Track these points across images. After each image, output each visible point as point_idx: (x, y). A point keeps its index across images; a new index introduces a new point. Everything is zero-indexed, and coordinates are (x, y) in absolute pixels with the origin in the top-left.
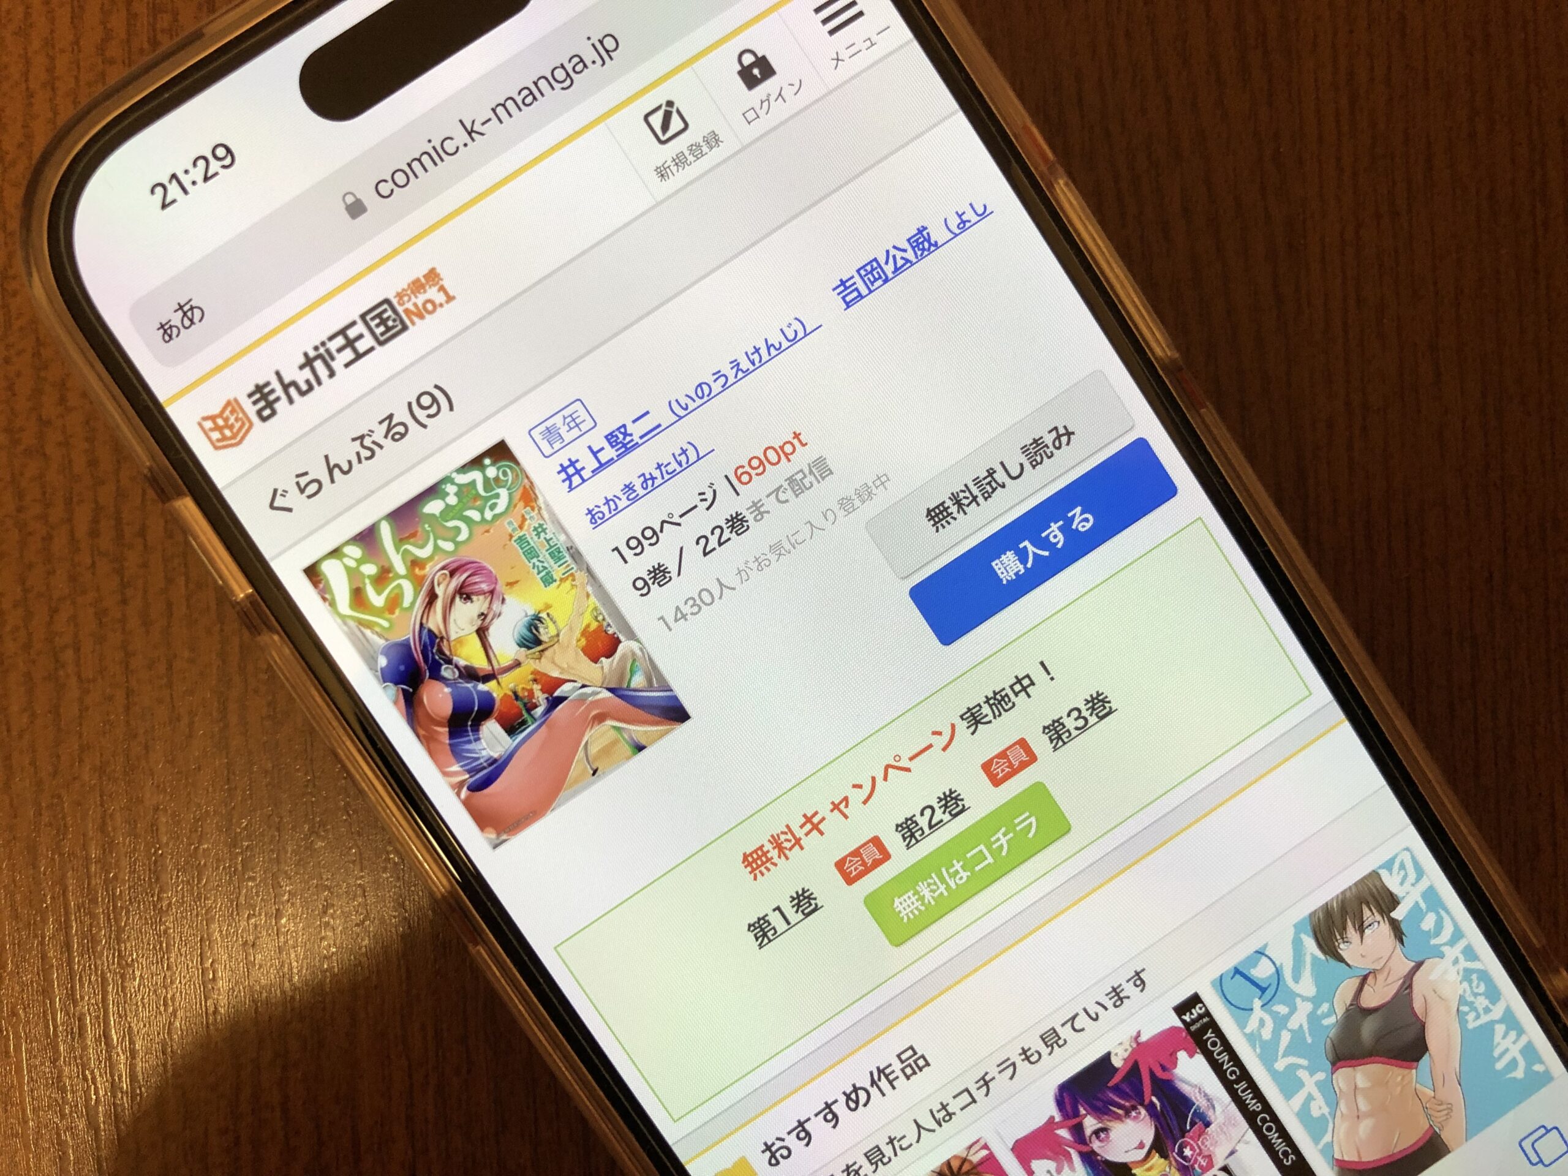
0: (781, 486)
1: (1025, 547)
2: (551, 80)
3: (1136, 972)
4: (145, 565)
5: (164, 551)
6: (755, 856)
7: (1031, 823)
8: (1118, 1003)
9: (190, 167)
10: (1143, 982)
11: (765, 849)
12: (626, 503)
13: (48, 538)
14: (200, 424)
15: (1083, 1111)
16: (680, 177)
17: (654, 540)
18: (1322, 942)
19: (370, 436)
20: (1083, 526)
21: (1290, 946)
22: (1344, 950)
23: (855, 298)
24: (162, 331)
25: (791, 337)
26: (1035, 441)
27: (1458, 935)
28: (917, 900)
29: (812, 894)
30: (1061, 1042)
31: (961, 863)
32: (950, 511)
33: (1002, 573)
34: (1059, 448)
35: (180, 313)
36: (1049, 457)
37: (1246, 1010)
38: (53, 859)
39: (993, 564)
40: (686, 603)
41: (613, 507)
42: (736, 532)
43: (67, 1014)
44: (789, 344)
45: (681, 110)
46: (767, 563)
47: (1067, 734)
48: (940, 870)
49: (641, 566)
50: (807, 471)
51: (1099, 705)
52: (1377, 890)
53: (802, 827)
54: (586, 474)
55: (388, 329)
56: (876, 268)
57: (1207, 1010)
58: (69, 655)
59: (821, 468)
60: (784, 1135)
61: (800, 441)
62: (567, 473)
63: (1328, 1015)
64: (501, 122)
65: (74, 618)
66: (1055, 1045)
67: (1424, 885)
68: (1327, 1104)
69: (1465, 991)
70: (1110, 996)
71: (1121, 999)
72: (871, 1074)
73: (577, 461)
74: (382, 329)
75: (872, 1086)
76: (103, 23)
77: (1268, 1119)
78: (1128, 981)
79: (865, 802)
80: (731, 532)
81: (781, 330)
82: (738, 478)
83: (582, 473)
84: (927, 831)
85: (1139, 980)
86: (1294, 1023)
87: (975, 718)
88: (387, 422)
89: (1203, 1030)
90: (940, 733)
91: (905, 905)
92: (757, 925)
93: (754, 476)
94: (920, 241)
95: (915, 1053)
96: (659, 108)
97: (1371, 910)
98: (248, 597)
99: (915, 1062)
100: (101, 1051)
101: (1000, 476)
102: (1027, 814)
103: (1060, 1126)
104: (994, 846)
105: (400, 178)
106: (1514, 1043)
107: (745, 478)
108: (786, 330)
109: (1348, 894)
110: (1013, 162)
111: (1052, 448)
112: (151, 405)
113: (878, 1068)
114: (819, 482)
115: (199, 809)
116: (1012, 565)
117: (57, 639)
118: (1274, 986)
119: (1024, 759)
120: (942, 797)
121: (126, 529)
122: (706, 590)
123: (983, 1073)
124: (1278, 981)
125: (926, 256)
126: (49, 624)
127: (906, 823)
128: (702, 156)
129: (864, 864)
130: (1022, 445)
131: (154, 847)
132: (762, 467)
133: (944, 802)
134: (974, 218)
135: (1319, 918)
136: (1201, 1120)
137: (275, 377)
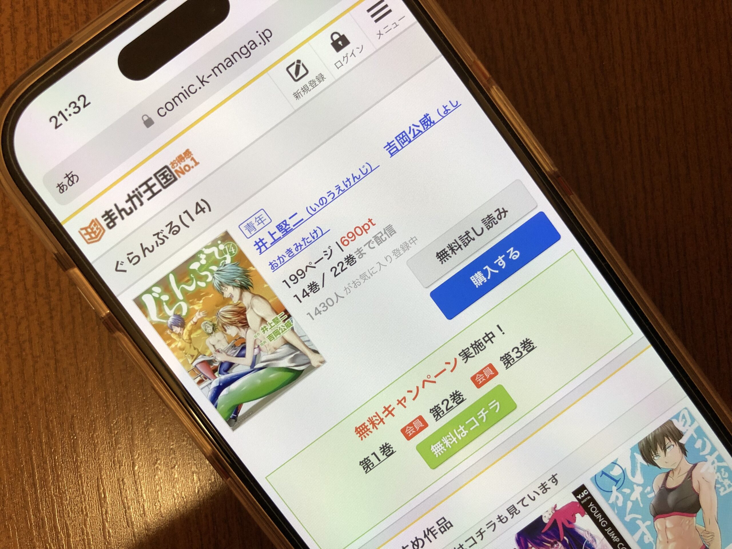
1: (486, 269)
2: (240, 53)
3: (553, 475)
4: (60, 300)
5: (69, 292)
6: (361, 428)
7: (497, 405)
8: (545, 491)
9: (68, 108)
10: (556, 480)
11: (366, 425)
12: (288, 258)
13: (13, 290)
14: (80, 232)
15: (530, 545)
16: (306, 97)
17: (303, 276)
18: (645, 457)
19: (162, 233)
20: (515, 257)
21: (629, 459)
22: (657, 460)
23: (396, 151)
24: (59, 188)
25: (365, 172)
26: (488, 216)
27: (714, 450)
28: (442, 446)
29: (390, 445)
30: (517, 512)
31: (463, 427)
32: (448, 253)
33: (476, 282)
34: (500, 219)
35: (67, 179)
36: (496, 224)
37: (609, 492)
38: (25, 443)
39: (471, 278)
40: (320, 306)
41: (282, 260)
42: (349, 264)
43: (36, 517)
44: (364, 176)
45: (304, 64)
46: (359, 284)
47: (512, 360)
48: (453, 431)
49: (297, 289)
50: (383, 232)
51: (528, 345)
52: (672, 429)
53: (383, 413)
54: (268, 245)
55: (168, 180)
56: (405, 136)
57: (589, 493)
58: (27, 345)
61: (372, 223)
62: (258, 245)
63: (649, 493)
64: (217, 76)
65: (28, 327)
66: (514, 513)
67: (695, 425)
68: (652, 537)
69: (718, 477)
70: (540, 488)
71: (546, 489)
72: (424, 532)
73: (263, 239)
74: (165, 180)
75: (425, 537)
76: (26, 40)
77: (623, 545)
78: (549, 480)
79: (414, 399)
81: (360, 169)
82: (343, 243)
83: (266, 245)
84: (445, 412)
85: (554, 479)
86: (633, 497)
87: (466, 355)
88: (170, 226)
89: (588, 502)
90: (449, 363)
91: (436, 449)
92: (364, 462)
93: (350, 241)
94: (425, 121)
95: (445, 521)
96: (294, 64)
97: (669, 439)
98: (107, 315)
99: (446, 525)
100: (53, 535)
101: (472, 235)
102: (495, 401)
104: (479, 417)
105: (169, 106)
107: (346, 243)
108: (362, 169)
109: (657, 432)
111: (497, 219)
112: (55, 224)
113: (427, 529)
114: (389, 237)
115: (93, 416)
116: (480, 278)
117: (21, 338)
118: (622, 480)
119: (492, 374)
120: (452, 394)
121: (51, 282)
122: (330, 299)
123: (480, 529)
124: (624, 477)
125: (429, 128)
126: (17, 330)
127: (435, 408)
128: (316, 86)
129: (415, 429)
130: (482, 219)
131: (73, 435)
132: (354, 237)
133: (453, 397)
134: (453, 108)
135: (643, 444)
136: (589, 547)
137: (114, 207)
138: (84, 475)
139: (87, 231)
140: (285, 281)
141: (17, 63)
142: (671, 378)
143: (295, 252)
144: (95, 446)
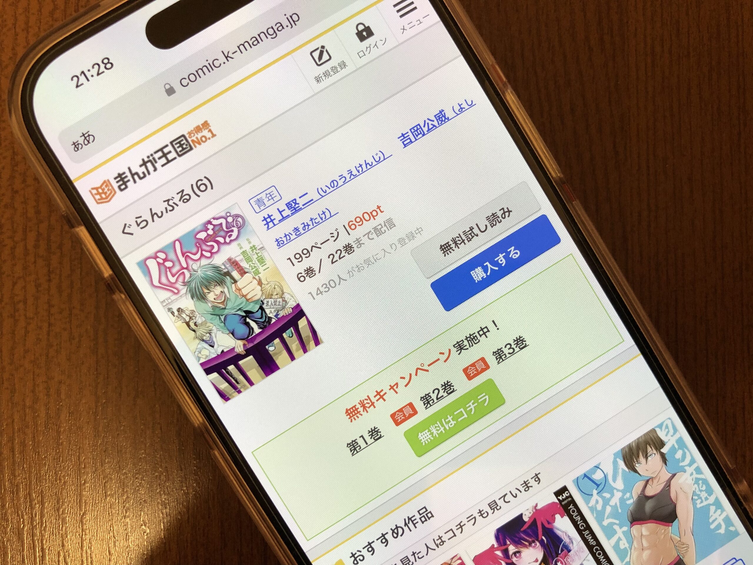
0: (370, 231)
1: (487, 265)
2: (266, 34)
3: (536, 474)
4: (61, 263)
6: (352, 410)
7: (486, 399)
8: (527, 489)
9: (91, 68)
10: (539, 479)
11: (357, 407)
12: (295, 236)
13: (13, 248)
14: (90, 191)
15: (508, 543)
16: (327, 82)
17: (308, 255)
18: (627, 463)
19: (172, 200)
20: (515, 256)
21: (612, 465)
22: (638, 467)
23: (409, 143)
24: (74, 146)
25: (377, 160)
26: (493, 214)
27: (693, 461)
28: (430, 435)
29: (379, 430)
30: (498, 508)
31: (452, 417)
32: (451, 246)
33: (476, 277)
34: (504, 218)
35: (83, 138)
36: (499, 222)
37: (589, 495)
39: (471, 273)
40: (322, 286)
41: (288, 238)
42: (348, 253)
44: (376, 163)
45: (328, 50)
46: (362, 268)
47: (504, 356)
48: (442, 422)
49: (301, 267)
50: (383, 225)
51: (520, 343)
52: (655, 438)
53: (375, 397)
54: (276, 222)
55: (183, 149)
56: (419, 129)
57: (570, 494)
58: (21, 306)
59: (390, 224)
60: (361, 549)
61: (380, 210)
62: (266, 221)
63: (629, 499)
64: (242, 52)
65: (24, 287)
66: (495, 509)
67: (677, 436)
68: (628, 542)
69: (696, 489)
70: (523, 486)
71: (528, 487)
72: (405, 520)
73: (272, 215)
74: (180, 149)
75: (405, 526)
77: (599, 549)
78: (532, 478)
79: (406, 386)
80: (345, 253)
81: (373, 156)
82: (350, 226)
83: (274, 221)
84: (436, 401)
85: (537, 478)
86: (612, 503)
87: (460, 347)
88: (181, 193)
89: (568, 504)
90: (443, 354)
91: (424, 436)
93: (357, 226)
94: (440, 116)
95: (427, 510)
96: (318, 49)
97: (651, 448)
98: (110, 275)
99: (427, 515)
101: (476, 230)
102: (484, 394)
103: (497, 549)
104: (468, 409)
106: (720, 516)
107: (353, 227)
108: (375, 157)
109: (640, 440)
110: (486, 80)
111: (501, 218)
112: (67, 181)
113: (408, 517)
114: (389, 230)
116: (480, 273)
117: (16, 297)
118: (603, 484)
119: (483, 367)
120: (443, 384)
121: (52, 245)
122: (332, 280)
123: (460, 522)
124: (606, 481)
125: (443, 124)
126: (12, 290)
127: (426, 397)
128: (337, 72)
129: (404, 416)
130: (487, 216)
131: (58, 401)
132: (361, 222)
133: (444, 387)
134: (467, 107)
135: (626, 451)
136: (566, 549)
137: (128, 170)
139: (98, 191)
140: (289, 259)
141: (42, 24)
142: (658, 387)
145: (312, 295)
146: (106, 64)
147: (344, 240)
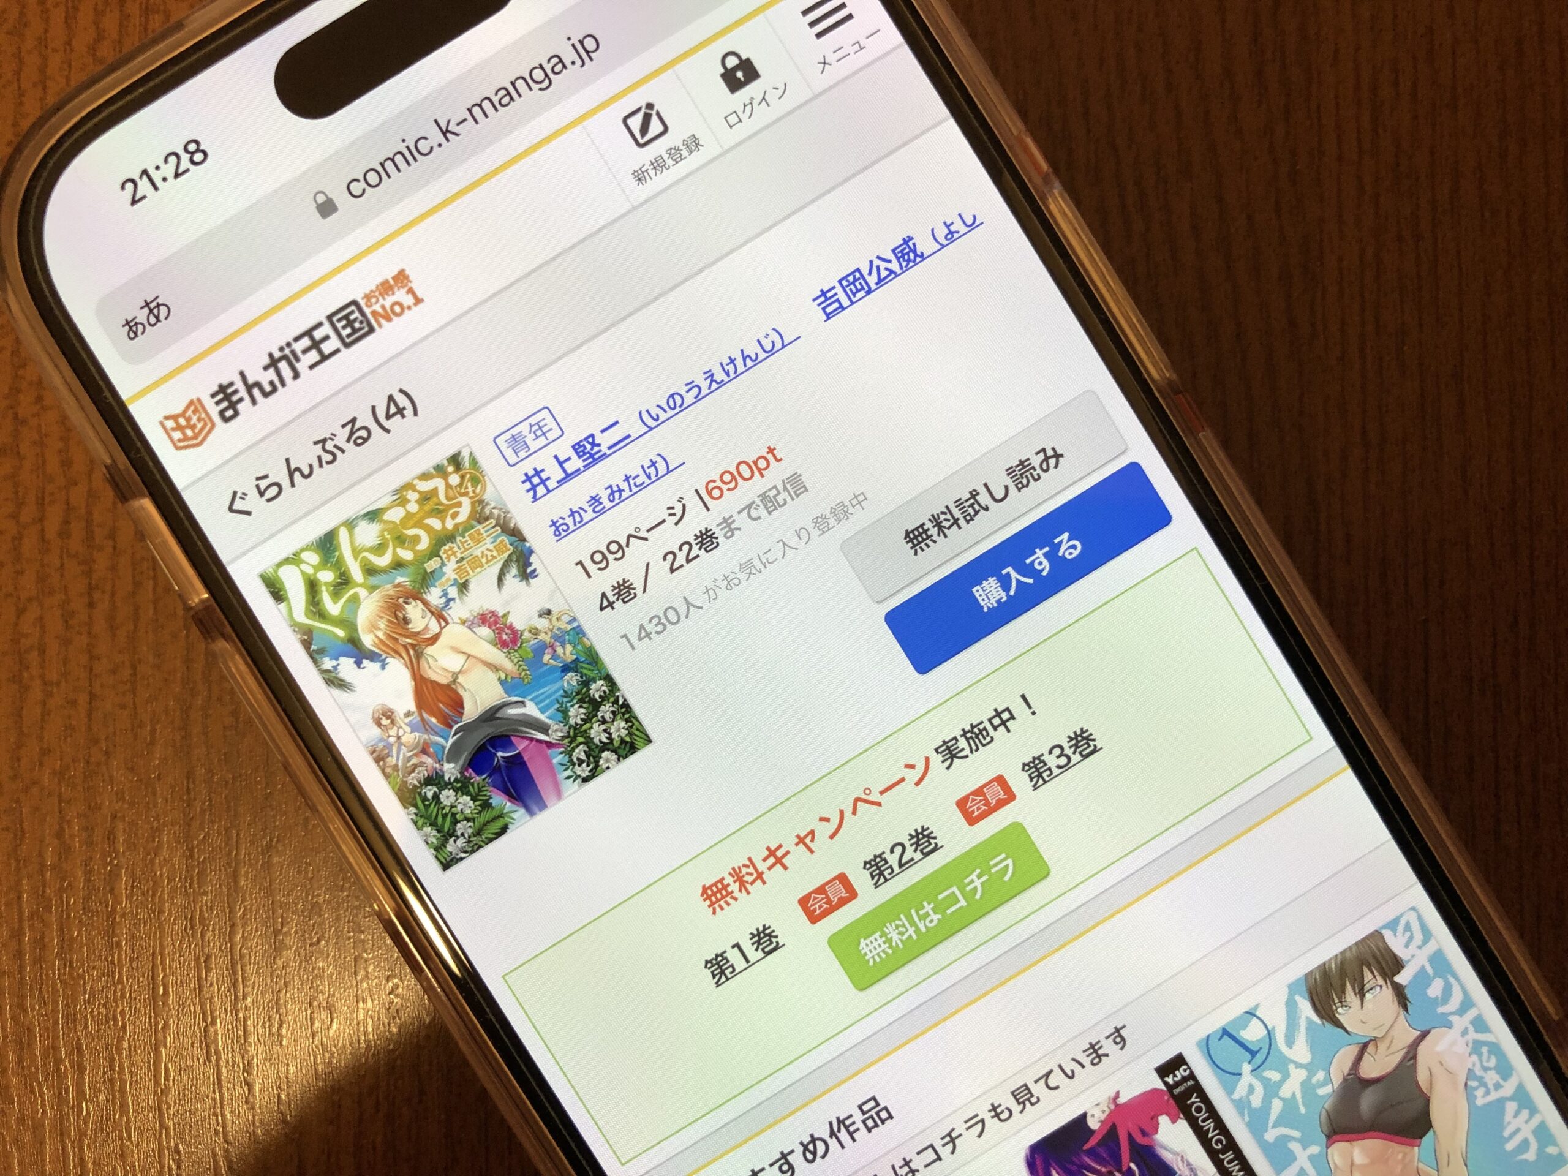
0: (754, 502)
1: (1008, 574)
2: (529, 80)
3: (1116, 1028)
4: (113, 568)
5: (133, 554)
6: (715, 889)
7: (1007, 866)
8: (1096, 1061)
9: (161, 163)
10: (1123, 1039)
11: (725, 882)
12: (592, 515)
13: (18, 539)
14: (162, 423)
15: (1055, 1175)
16: (658, 181)
17: (619, 554)
19: (332, 440)
20: (1071, 554)
21: (1284, 1008)
22: (1342, 1014)
23: (837, 309)
24: (127, 328)
25: (768, 347)
26: (1022, 463)
27: (1467, 1004)
28: (884, 943)
29: (773, 931)
30: (1033, 1100)
31: (932, 905)
32: (929, 533)
33: (983, 600)
34: (1046, 471)
35: (146, 310)
36: (1036, 480)
37: (1234, 1074)
39: (974, 590)
40: (650, 621)
41: (578, 519)
42: (705, 549)
43: (16, 1022)
44: (766, 355)
45: (661, 112)
46: (737, 582)
47: (1048, 772)
48: (910, 913)
49: (605, 581)
50: (781, 488)
51: (1083, 743)
52: (1380, 951)
53: (765, 860)
54: (551, 484)
55: (355, 331)
56: (859, 279)
57: (1192, 1073)
58: (33, 657)
59: (796, 485)
61: (775, 456)
62: (531, 483)
63: (1323, 1084)
64: (476, 122)
65: (41, 620)
66: (1027, 1103)
67: (1431, 947)
69: (1474, 1065)
70: (1088, 1053)
71: (1099, 1056)
72: (831, 1124)
73: (543, 470)
74: (348, 330)
75: (831, 1137)
76: (96, 23)
78: (1107, 1038)
79: (832, 837)
80: (700, 549)
81: (759, 341)
82: (708, 494)
83: (547, 483)
84: (897, 870)
85: (1118, 1036)
86: (1286, 1091)
87: (950, 752)
88: (349, 426)
89: (1187, 1093)
90: (912, 767)
91: (871, 947)
92: (714, 962)
93: (725, 491)
94: (905, 251)
95: (878, 1104)
96: (638, 110)
97: (1373, 973)
98: (202, 601)
100: (49, 1064)
101: (984, 498)
102: (1003, 856)
104: (968, 888)
106: (1526, 1122)
107: (716, 493)
108: (764, 342)
109: (1348, 955)
110: (1005, 171)
111: (1039, 471)
112: (114, 403)
113: (838, 1119)
114: (793, 499)
115: (157, 818)
116: (994, 591)
117: (23, 640)
118: (1265, 1051)
119: (1001, 797)
120: (914, 834)
121: (97, 530)
122: (672, 609)
123: (950, 1129)
124: (1270, 1045)
125: (911, 267)
127: (875, 860)
128: (681, 160)
129: (829, 902)
130: (1008, 467)
131: (110, 856)
132: (734, 482)
133: (915, 840)
134: (964, 229)
135: (1315, 979)
137: (239, 377)
138: (126, 943)
140: (580, 563)
142: (1387, 841)
143: (608, 504)
144: (155, 883)
145: (628, 640)
146: (193, 153)
147: (697, 521)
